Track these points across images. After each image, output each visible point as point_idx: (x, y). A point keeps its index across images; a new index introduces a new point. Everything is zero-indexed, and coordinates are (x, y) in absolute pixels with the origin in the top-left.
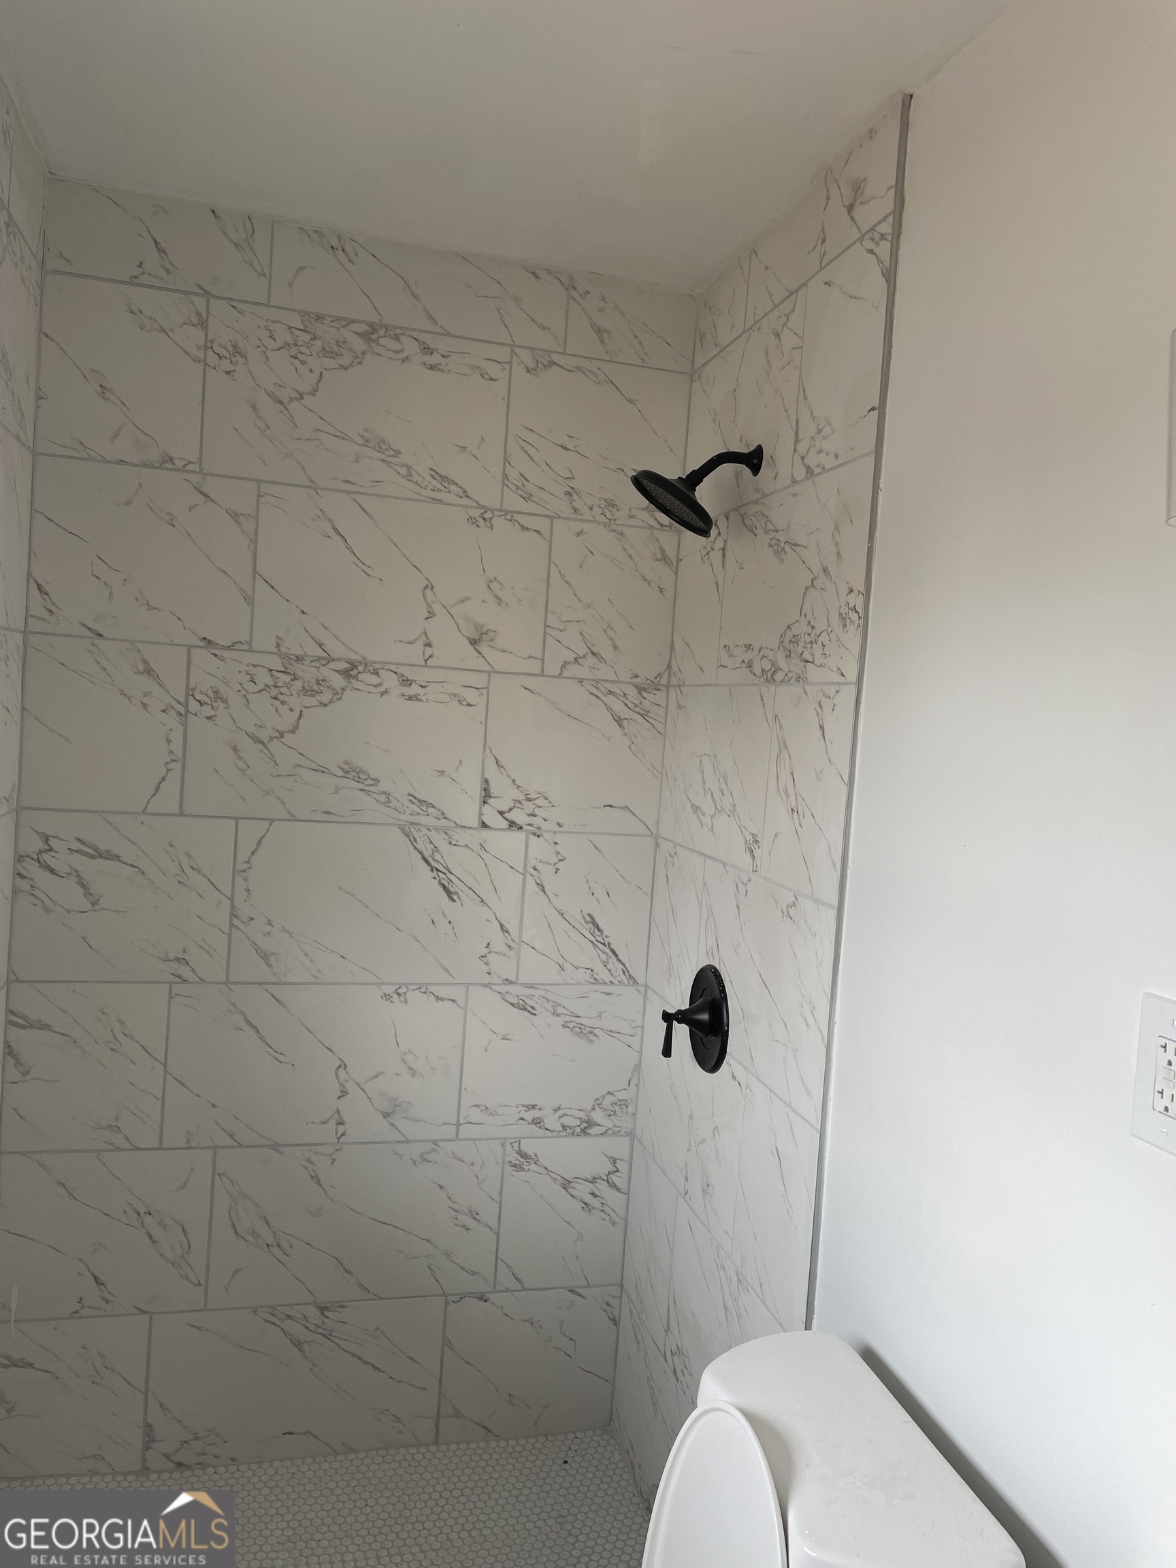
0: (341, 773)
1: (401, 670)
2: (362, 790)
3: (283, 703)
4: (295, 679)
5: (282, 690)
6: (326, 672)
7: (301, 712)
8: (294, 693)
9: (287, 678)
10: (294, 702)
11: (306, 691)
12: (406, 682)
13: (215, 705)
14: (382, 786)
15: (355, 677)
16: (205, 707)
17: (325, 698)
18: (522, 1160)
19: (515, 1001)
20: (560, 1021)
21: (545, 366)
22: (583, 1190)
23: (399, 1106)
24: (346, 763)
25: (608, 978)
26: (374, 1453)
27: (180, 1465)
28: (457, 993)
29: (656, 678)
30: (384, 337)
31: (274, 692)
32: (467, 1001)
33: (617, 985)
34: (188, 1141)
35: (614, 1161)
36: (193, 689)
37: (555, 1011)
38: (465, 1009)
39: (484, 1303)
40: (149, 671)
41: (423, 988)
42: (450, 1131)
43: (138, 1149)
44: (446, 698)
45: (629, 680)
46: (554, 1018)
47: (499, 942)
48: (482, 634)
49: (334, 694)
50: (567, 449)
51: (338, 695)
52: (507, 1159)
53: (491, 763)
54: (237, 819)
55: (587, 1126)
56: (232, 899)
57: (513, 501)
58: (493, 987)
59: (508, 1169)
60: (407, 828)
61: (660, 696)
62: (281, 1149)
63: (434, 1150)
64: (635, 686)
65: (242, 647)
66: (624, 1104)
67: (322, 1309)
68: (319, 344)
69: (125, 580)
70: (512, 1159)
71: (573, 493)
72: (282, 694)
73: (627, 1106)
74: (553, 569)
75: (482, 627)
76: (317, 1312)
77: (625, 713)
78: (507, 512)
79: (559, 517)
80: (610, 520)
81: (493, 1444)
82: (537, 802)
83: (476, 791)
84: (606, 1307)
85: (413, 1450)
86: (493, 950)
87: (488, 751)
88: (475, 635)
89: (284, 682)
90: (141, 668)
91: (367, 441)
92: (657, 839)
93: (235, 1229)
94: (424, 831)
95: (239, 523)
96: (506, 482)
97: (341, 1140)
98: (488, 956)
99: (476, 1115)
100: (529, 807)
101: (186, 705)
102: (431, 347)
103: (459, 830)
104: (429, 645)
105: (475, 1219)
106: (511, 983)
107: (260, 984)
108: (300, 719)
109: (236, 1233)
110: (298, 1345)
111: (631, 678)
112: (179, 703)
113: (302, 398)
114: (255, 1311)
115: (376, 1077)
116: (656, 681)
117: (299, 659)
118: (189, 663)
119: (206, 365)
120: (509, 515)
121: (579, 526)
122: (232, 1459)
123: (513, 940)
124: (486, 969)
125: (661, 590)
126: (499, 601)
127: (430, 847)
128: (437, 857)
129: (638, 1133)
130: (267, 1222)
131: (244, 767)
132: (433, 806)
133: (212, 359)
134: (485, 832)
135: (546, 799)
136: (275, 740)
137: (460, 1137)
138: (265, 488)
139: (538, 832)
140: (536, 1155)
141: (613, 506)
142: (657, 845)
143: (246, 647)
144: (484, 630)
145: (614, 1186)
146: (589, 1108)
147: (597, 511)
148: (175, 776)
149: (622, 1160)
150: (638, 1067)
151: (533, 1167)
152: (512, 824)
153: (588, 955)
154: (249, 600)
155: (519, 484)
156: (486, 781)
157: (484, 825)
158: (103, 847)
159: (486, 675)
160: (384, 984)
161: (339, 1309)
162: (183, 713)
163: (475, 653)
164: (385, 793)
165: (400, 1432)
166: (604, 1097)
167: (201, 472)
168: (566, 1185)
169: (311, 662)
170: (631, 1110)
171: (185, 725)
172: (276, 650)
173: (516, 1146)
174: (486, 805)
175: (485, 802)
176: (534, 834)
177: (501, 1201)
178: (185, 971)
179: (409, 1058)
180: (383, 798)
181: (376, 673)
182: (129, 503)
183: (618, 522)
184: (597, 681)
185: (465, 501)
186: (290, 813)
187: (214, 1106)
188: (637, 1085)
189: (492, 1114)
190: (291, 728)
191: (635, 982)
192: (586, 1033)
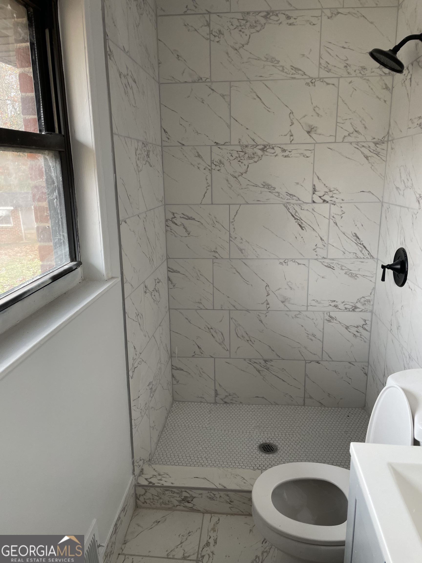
0: (262, 186)
1: (282, 146)
2: (270, 192)
3: (242, 163)
4: (246, 154)
5: (242, 158)
6: (256, 150)
7: (248, 165)
8: (246, 159)
9: (243, 154)
10: (246, 162)
11: (250, 158)
12: (284, 151)
13: (220, 165)
14: (277, 190)
15: (266, 151)
16: (217, 166)
17: (256, 159)
18: (331, 319)
19: (326, 265)
20: (344, 272)
21: (335, 15)
22: (353, 330)
23: (287, 299)
24: (264, 182)
25: (362, 256)
26: (284, 406)
27: (226, 402)
28: (306, 262)
29: (383, 138)
30: (272, 15)
31: (239, 159)
32: (309, 264)
33: (366, 259)
34: (221, 308)
35: (365, 321)
36: (213, 161)
37: (342, 268)
38: (308, 267)
39: (319, 364)
40: (199, 156)
41: (294, 260)
42: (305, 308)
43: (207, 309)
44: (298, 155)
45: (371, 141)
46: (342, 271)
47: (320, 244)
48: (312, 129)
49: (259, 158)
50: (345, 48)
51: (260, 158)
52: (325, 318)
53: (316, 179)
54: (229, 204)
55: (354, 309)
56: (229, 231)
57: (323, 74)
58: (318, 260)
59: (326, 321)
60: (286, 205)
61: (384, 146)
62: (250, 311)
63: (299, 314)
64: (374, 143)
65: (228, 144)
66: (369, 301)
67: (266, 361)
68: (248, 24)
69: (190, 125)
70: (327, 318)
71: (348, 66)
72: (241, 159)
73: (370, 302)
74: (339, 99)
75: (312, 126)
76: (264, 362)
77: (369, 154)
78: (321, 78)
79: (342, 77)
80: (363, 75)
81: (323, 408)
82: (334, 192)
83: (311, 190)
84: (363, 369)
85: (297, 407)
86: (318, 247)
87: (314, 174)
88: (309, 130)
89: (242, 155)
90: (197, 155)
91: (267, 59)
92: (382, 203)
93: (237, 335)
94: (292, 205)
95: (224, 99)
96: (321, 66)
97: (268, 309)
98: (316, 249)
99: (314, 303)
100: (331, 194)
101: (211, 166)
102: (290, 16)
103: (305, 204)
104: (292, 136)
105: (314, 337)
106: (325, 258)
107: (240, 259)
108: (248, 168)
109: (238, 336)
110: (259, 371)
111: (372, 140)
112: (209, 166)
113: (243, 46)
114: (245, 360)
116: (383, 140)
117: (246, 146)
118: (211, 151)
119: (210, 40)
120: (321, 79)
121: (349, 80)
122: (241, 402)
123: (325, 243)
124: (316, 253)
125: (385, 101)
126: (318, 115)
127: (294, 211)
128: (297, 214)
129: (374, 311)
130: (247, 334)
131: (230, 187)
132: (295, 196)
133: (212, 38)
134: (314, 204)
135: (337, 190)
136: (240, 176)
137: (308, 310)
138: (232, 84)
139: (334, 203)
140: (336, 317)
141: (364, 69)
142: (382, 205)
143: (229, 144)
145: (365, 329)
146: (355, 302)
147: (358, 72)
148: (209, 192)
149: (368, 320)
150: (374, 288)
151: (334, 321)
152: (324, 201)
153: (354, 248)
154: (229, 126)
155: (326, 66)
156: (314, 185)
157: (314, 202)
158: (190, 216)
159: (313, 145)
160: (280, 259)
161: (271, 362)
162: (210, 169)
163: (309, 137)
164: (278, 192)
165: (292, 401)
166: (361, 298)
167: (211, 82)
168: (347, 328)
169: (251, 147)
170: (371, 303)
171: (211, 174)
172: (239, 144)
173: (328, 314)
174: (314, 194)
175: (314, 193)
176: (333, 204)
177: (323, 332)
178: (216, 255)
179: (289, 283)
180: (277, 194)
181: (273, 148)
182: (189, 97)
183: (366, 75)
184: (358, 142)
185: (305, 77)
186: (246, 201)
187: (228, 297)
188: (374, 295)
189: (319, 303)
190: (245, 171)
191: (373, 258)
192: (354, 276)
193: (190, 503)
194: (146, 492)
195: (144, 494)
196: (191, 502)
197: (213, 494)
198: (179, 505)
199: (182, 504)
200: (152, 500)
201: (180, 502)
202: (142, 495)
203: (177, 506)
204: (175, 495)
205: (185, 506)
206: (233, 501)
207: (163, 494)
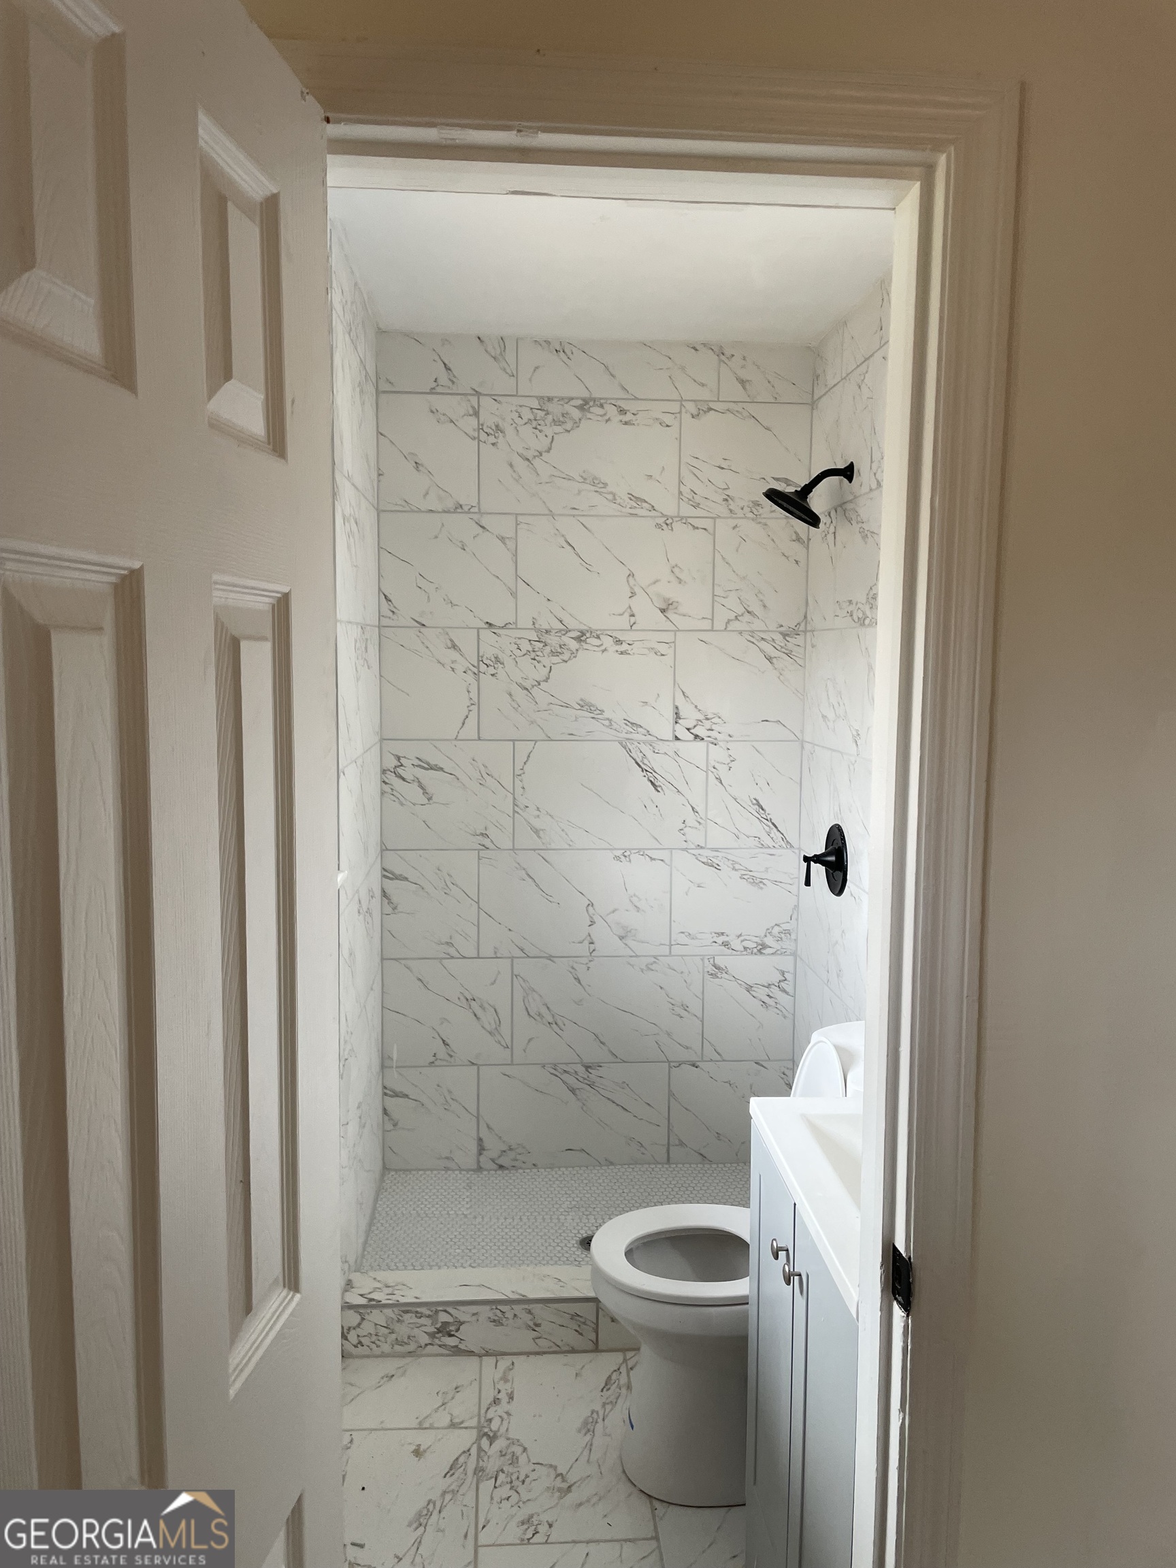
0: (579, 707)
1: (614, 634)
2: (593, 718)
3: (539, 662)
4: (546, 645)
5: (538, 653)
6: (566, 639)
7: (551, 667)
8: (546, 655)
9: (541, 645)
10: (547, 661)
11: (554, 653)
12: (619, 642)
13: (496, 666)
14: (606, 715)
15: (585, 641)
16: (490, 668)
17: (566, 657)
18: (717, 971)
19: (705, 860)
20: (738, 874)
21: (705, 412)
22: (761, 993)
23: (630, 932)
24: (582, 700)
25: (771, 844)
26: (627, 1166)
27: (501, 1167)
28: (664, 855)
29: (796, 626)
30: (593, 406)
31: (533, 655)
32: (671, 860)
33: (778, 849)
34: (495, 953)
35: (783, 973)
36: (482, 657)
37: (734, 867)
38: (670, 866)
39: (696, 1069)
40: (454, 646)
41: (641, 852)
42: (666, 950)
43: (464, 957)
44: (646, 651)
45: (775, 629)
46: (734, 872)
47: (691, 819)
48: (669, 605)
49: (571, 654)
50: (723, 468)
51: (574, 654)
52: (706, 970)
53: (679, 695)
54: (513, 741)
55: (762, 948)
56: (514, 794)
57: (687, 510)
58: (689, 851)
59: (708, 977)
60: (624, 743)
61: (799, 640)
62: (555, 959)
63: (655, 962)
64: (781, 633)
65: (511, 626)
66: (788, 932)
67: (587, 1068)
68: (550, 417)
69: (437, 588)
70: (709, 970)
71: (729, 499)
72: (538, 656)
73: (790, 934)
74: (717, 555)
75: (669, 599)
76: (584, 1069)
77: (773, 653)
78: (682, 518)
79: (719, 517)
80: (756, 515)
81: (707, 1166)
82: (713, 720)
83: (670, 715)
84: (783, 1076)
85: (653, 1166)
86: (688, 825)
87: (677, 685)
88: (664, 607)
89: (539, 648)
90: (450, 645)
91: (585, 479)
92: (802, 743)
93: (528, 1012)
94: (636, 744)
95: (505, 544)
96: (681, 497)
97: (592, 954)
98: (685, 829)
99: (683, 939)
100: (708, 724)
101: (478, 667)
102: (625, 409)
103: (660, 743)
104: (633, 615)
105: (686, 1010)
106: (702, 848)
107: (534, 850)
108: (550, 672)
109: (529, 1014)
110: (573, 1091)
111: (777, 628)
112: (474, 666)
113: (541, 455)
114: (544, 1067)
115: (613, 912)
116: (796, 629)
117: (547, 632)
118: (479, 638)
119: (479, 441)
120: (684, 520)
121: (732, 522)
122: (534, 1165)
123: (701, 818)
124: (684, 838)
125: (797, 562)
126: (680, 581)
127: (641, 755)
128: (646, 761)
129: (799, 952)
130: (548, 1008)
131: (516, 706)
132: (641, 727)
133: (483, 436)
134: (678, 743)
135: (720, 718)
136: (535, 687)
137: (672, 954)
138: (520, 518)
139: (715, 741)
140: (726, 967)
141: (758, 505)
142: (803, 747)
143: (514, 626)
144: (670, 602)
145: (784, 991)
146: (763, 935)
147: (747, 510)
148: (474, 715)
149: (788, 972)
150: (796, 907)
151: (724, 975)
152: (696, 737)
153: (758, 829)
154: (514, 594)
155: (690, 497)
156: (677, 708)
157: (677, 738)
158: (432, 762)
159: (673, 633)
160: (615, 849)
161: (598, 1068)
162: (476, 672)
163: (665, 619)
164: (608, 719)
165: (643, 1154)
166: (773, 927)
167: (480, 512)
168: (749, 988)
169: (556, 633)
170: (793, 936)
171: (478, 681)
172: (533, 627)
173: (712, 960)
174: (677, 724)
175: (676, 722)
176: (712, 743)
177: (703, 999)
178: (487, 842)
179: (634, 899)
180: (607, 723)
181: (598, 637)
182: (436, 537)
183: (762, 516)
184: (753, 632)
185: (653, 513)
186: (547, 736)
187: (510, 930)
188: (797, 920)
189: (693, 938)
190: (545, 678)
191: (792, 846)
192: (758, 883)
193: (453, 1335)
194: (363, 1319)
195: (359, 1326)
196: (456, 1334)
197: (501, 1311)
198: (430, 1344)
199: (437, 1341)
200: (374, 1338)
201: (432, 1335)
202: (354, 1329)
203: (426, 1345)
204: (423, 1321)
205: (444, 1345)
206: (540, 1324)
207: (399, 1321)
